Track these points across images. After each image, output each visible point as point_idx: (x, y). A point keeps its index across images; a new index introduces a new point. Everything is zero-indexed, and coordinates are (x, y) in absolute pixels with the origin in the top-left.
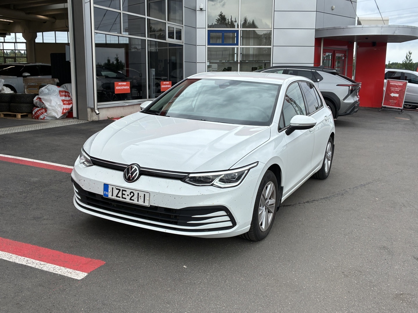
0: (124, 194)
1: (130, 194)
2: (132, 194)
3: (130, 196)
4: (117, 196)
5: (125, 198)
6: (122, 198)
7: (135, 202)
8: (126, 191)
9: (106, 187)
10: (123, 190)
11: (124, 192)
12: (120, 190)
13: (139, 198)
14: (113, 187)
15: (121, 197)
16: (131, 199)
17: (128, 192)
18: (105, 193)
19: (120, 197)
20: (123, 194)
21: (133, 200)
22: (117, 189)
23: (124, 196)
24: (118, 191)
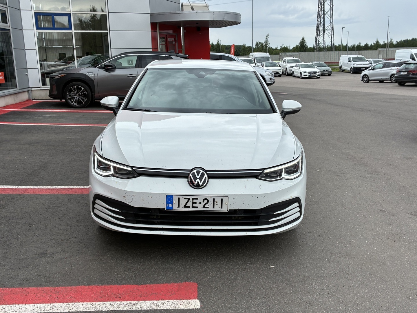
0: (196, 203)
1: (203, 201)
2: (206, 201)
3: (203, 204)
4: (185, 207)
5: (197, 207)
6: (193, 207)
7: (210, 209)
8: (197, 199)
9: (169, 198)
10: (193, 199)
11: (195, 201)
12: (189, 199)
13: (215, 204)
14: (179, 197)
15: (191, 207)
16: (204, 207)
17: (201, 200)
18: (167, 205)
19: (189, 207)
20: (193, 203)
21: (208, 208)
22: (185, 198)
23: (195, 205)
24: (187, 200)
